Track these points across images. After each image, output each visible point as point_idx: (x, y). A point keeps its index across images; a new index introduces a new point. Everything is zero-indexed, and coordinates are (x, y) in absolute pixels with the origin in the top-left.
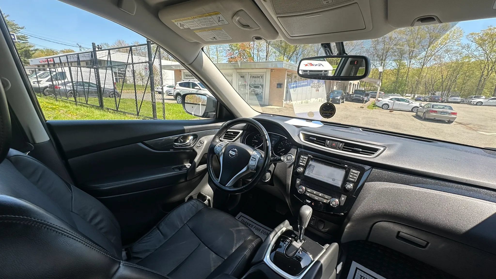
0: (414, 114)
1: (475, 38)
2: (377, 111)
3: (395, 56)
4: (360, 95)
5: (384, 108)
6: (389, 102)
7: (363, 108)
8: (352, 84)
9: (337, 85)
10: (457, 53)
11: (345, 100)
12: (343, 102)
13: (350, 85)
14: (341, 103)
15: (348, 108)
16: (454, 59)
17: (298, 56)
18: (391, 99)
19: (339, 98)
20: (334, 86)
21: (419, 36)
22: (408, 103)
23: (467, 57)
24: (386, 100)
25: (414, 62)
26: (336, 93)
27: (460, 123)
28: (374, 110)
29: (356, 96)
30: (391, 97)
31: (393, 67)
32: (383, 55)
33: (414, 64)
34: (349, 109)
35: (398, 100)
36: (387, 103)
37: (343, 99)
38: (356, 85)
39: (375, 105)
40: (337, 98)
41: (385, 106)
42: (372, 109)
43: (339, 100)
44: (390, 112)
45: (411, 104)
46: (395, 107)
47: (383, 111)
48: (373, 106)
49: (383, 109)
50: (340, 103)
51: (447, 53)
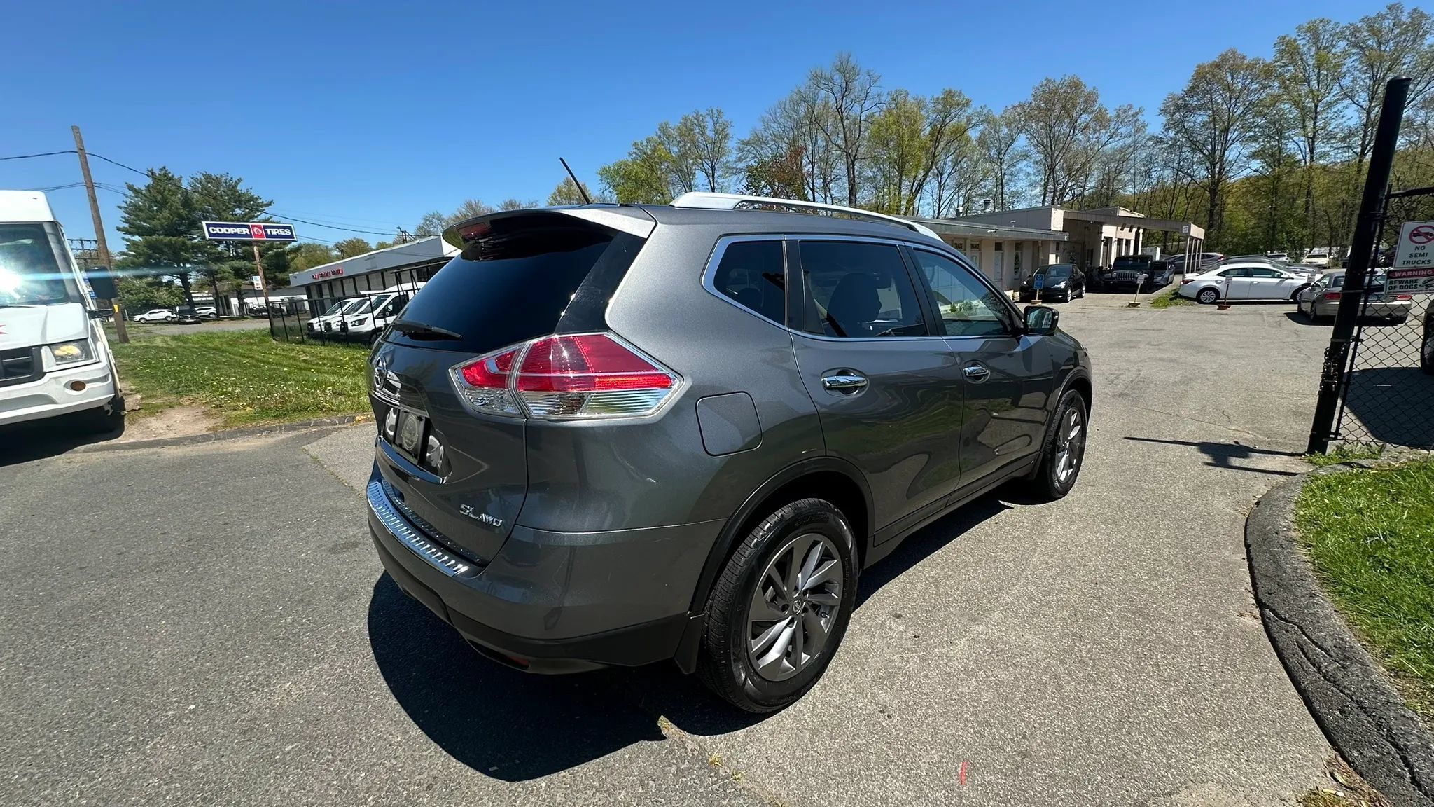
0: (1292, 308)
2: (1179, 311)
3: (1255, 137)
4: (1134, 272)
5: (1203, 300)
6: (1216, 281)
7: (1135, 306)
8: (1114, 239)
9: (1057, 249)
11: (1084, 289)
12: (1080, 296)
13: (1106, 245)
14: (1072, 298)
15: (1086, 311)
17: (944, 180)
18: (1224, 273)
19: (1062, 285)
20: (1051, 255)
22: (1277, 280)
24: (1210, 278)
26: (1054, 273)
28: (1171, 308)
29: (1120, 275)
30: (1223, 268)
31: (1255, 170)
35: (1248, 273)
36: (1213, 284)
37: (1076, 286)
39: (1177, 296)
40: (1056, 286)
41: (1209, 296)
42: (1166, 307)
43: (1064, 291)
44: (1220, 308)
45: (1288, 281)
46: (1232, 294)
48: (1172, 300)
49: (1201, 302)
50: (1069, 298)
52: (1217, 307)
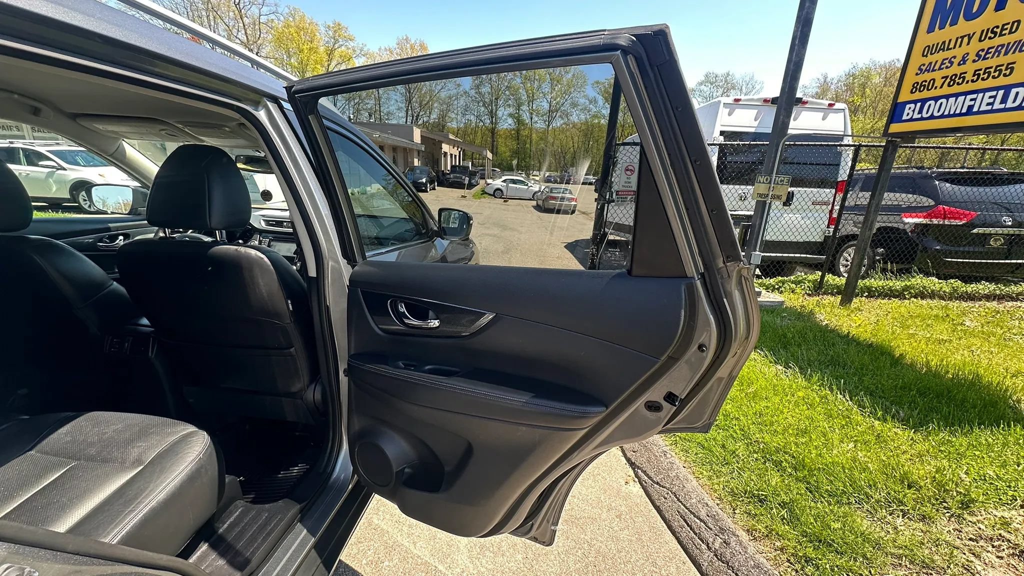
0: (534, 203)
1: (600, 89)
2: (487, 201)
3: (509, 106)
4: (461, 176)
6: (501, 185)
7: (464, 197)
8: (448, 154)
9: (419, 156)
10: (585, 109)
12: (434, 189)
13: (444, 156)
14: (430, 190)
15: (440, 199)
16: (583, 117)
18: (504, 181)
19: (424, 180)
20: (415, 159)
21: (537, 77)
22: (527, 187)
23: (595, 116)
24: (498, 183)
25: (536, 119)
26: (418, 171)
27: (584, 213)
28: (483, 200)
29: (455, 177)
30: (504, 178)
31: (510, 125)
32: (492, 103)
33: (536, 122)
34: (442, 200)
35: (514, 182)
36: (500, 187)
37: (432, 182)
38: (455, 156)
39: (484, 192)
40: (420, 181)
41: (497, 193)
42: (480, 198)
43: (425, 185)
44: (505, 201)
45: (531, 188)
46: (510, 194)
47: (494, 202)
48: (482, 194)
49: (495, 197)
50: (428, 190)
51: (574, 108)
52: (503, 200)
